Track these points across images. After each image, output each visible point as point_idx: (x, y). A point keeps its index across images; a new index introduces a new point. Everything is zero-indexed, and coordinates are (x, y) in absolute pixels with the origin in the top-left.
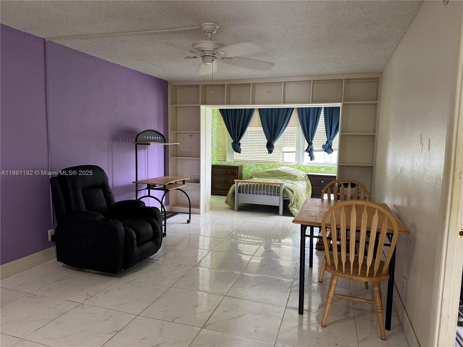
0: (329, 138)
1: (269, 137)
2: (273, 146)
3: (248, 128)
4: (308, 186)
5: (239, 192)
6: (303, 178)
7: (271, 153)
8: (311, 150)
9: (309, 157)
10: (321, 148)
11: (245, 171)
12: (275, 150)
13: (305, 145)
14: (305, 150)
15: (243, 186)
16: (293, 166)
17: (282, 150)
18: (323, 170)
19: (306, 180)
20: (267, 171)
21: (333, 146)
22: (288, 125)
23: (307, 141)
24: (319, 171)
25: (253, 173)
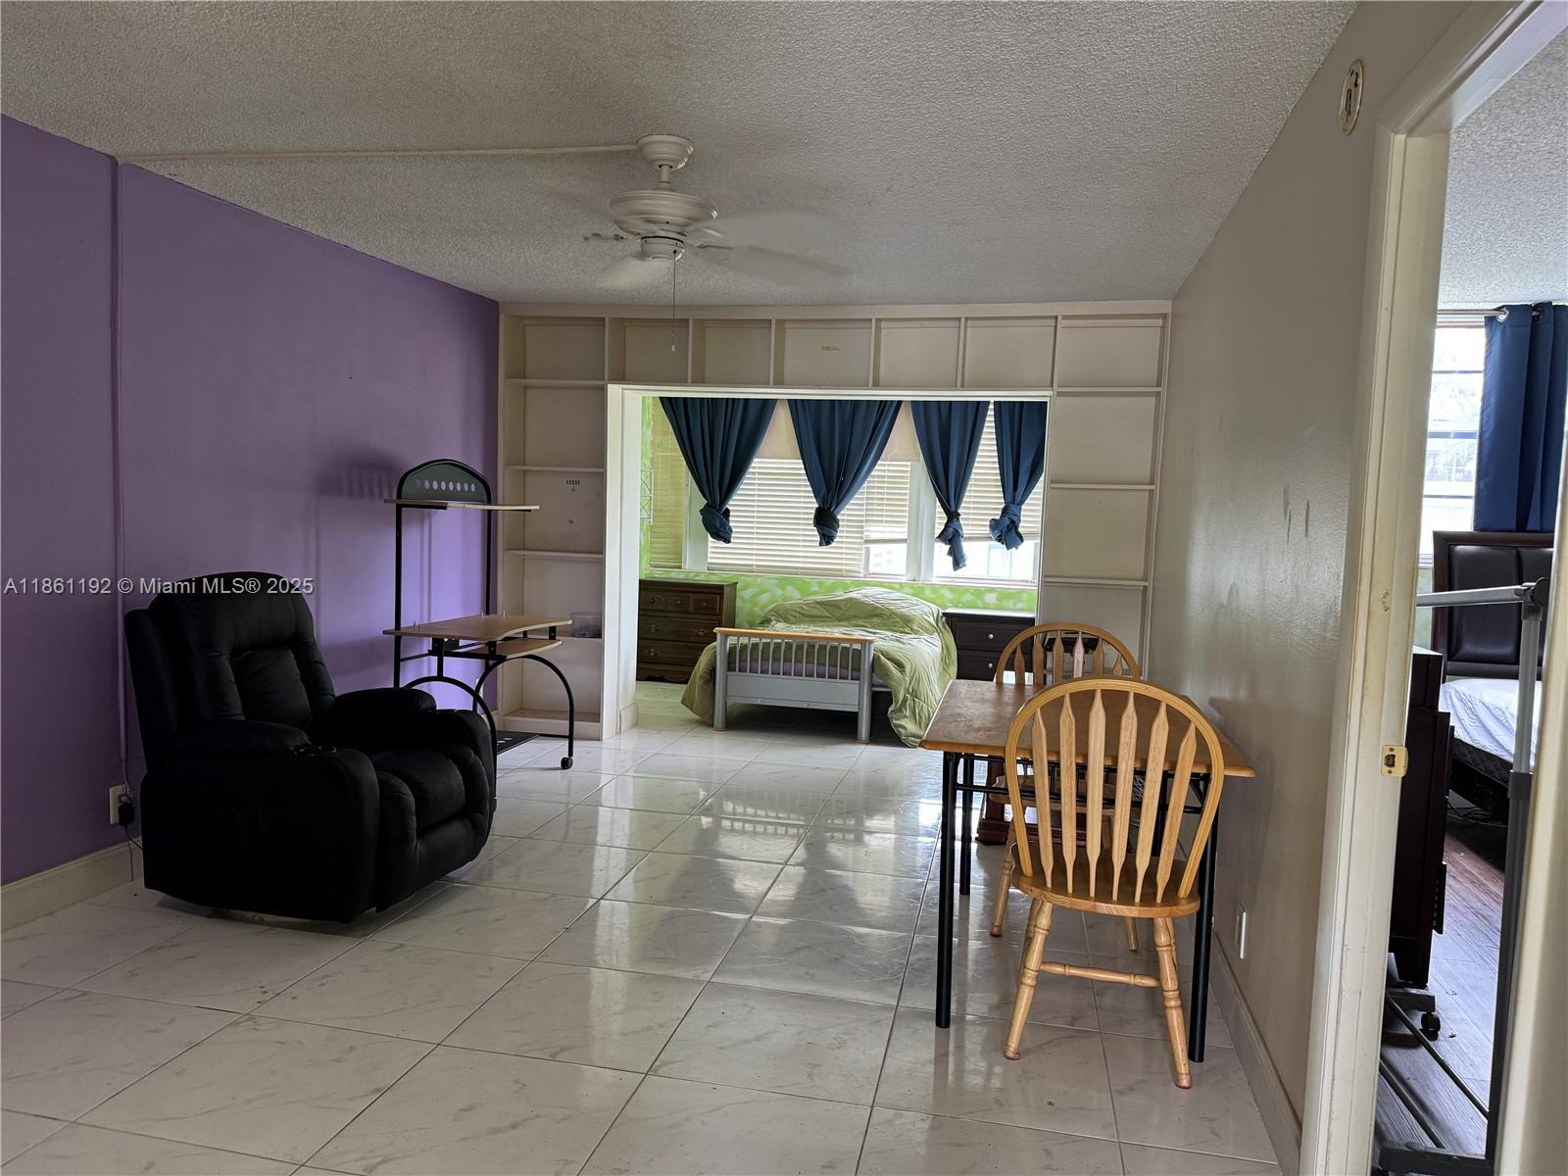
0: (1010, 498)
1: (824, 490)
2: (836, 521)
3: (755, 460)
4: (945, 651)
5: (730, 667)
6: (929, 623)
7: (828, 543)
8: (953, 537)
9: (950, 559)
10: (987, 530)
11: (744, 601)
12: (841, 534)
13: (936, 521)
14: (936, 535)
15: (744, 647)
16: (897, 586)
17: (865, 534)
18: (991, 598)
19: (937, 629)
20: (818, 603)
21: (1021, 524)
22: (883, 456)
23: (943, 506)
24: (979, 603)
25: (770, 607)
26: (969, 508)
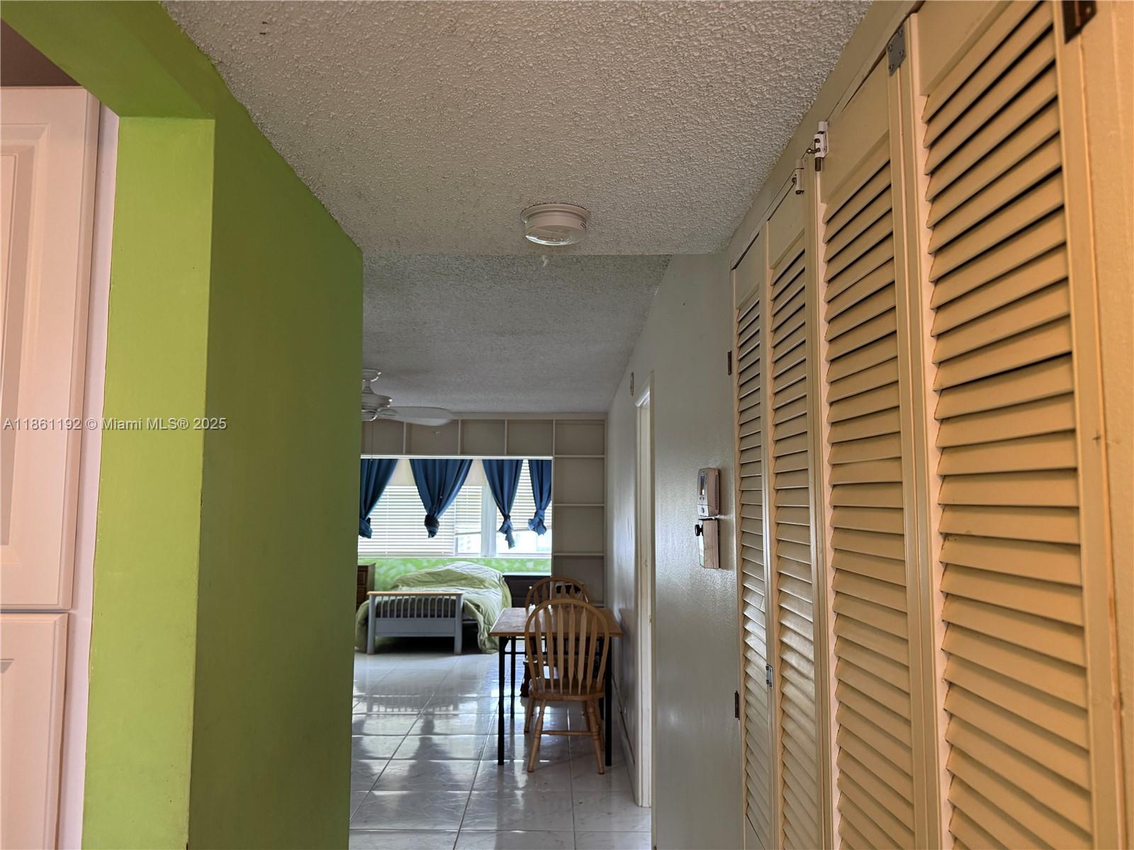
0: (538, 506)
1: (430, 504)
2: (437, 522)
3: (387, 487)
4: (504, 599)
5: (378, 615)
6: (495, 582)
7: (433, 536)
8: (508, 529)
9: (507, 542)
10: (527, 525)
11: (380, 575)
12: (441, 530)
13: (498, 520)
14: (498, 529)
15: (386, 602)
16: (476, 561)
17: (455, 529)
18: (530, 565)
19: (501, 586)
20: (428, 573)
21: (545, 521)
22: (465, 483)
23: (501, 511)
24: (524, 568)
25: (397, 578)
26: (515, 512)
